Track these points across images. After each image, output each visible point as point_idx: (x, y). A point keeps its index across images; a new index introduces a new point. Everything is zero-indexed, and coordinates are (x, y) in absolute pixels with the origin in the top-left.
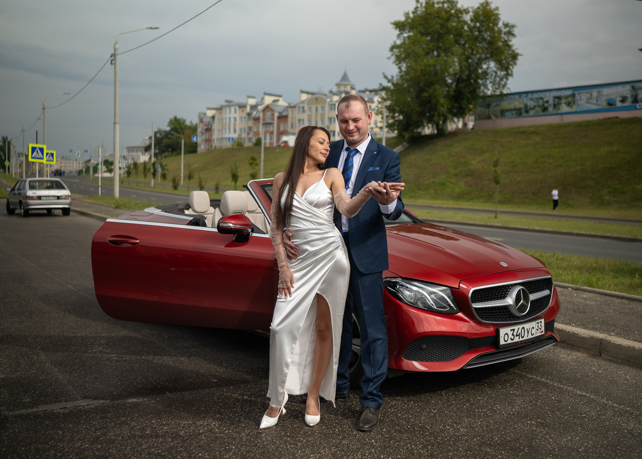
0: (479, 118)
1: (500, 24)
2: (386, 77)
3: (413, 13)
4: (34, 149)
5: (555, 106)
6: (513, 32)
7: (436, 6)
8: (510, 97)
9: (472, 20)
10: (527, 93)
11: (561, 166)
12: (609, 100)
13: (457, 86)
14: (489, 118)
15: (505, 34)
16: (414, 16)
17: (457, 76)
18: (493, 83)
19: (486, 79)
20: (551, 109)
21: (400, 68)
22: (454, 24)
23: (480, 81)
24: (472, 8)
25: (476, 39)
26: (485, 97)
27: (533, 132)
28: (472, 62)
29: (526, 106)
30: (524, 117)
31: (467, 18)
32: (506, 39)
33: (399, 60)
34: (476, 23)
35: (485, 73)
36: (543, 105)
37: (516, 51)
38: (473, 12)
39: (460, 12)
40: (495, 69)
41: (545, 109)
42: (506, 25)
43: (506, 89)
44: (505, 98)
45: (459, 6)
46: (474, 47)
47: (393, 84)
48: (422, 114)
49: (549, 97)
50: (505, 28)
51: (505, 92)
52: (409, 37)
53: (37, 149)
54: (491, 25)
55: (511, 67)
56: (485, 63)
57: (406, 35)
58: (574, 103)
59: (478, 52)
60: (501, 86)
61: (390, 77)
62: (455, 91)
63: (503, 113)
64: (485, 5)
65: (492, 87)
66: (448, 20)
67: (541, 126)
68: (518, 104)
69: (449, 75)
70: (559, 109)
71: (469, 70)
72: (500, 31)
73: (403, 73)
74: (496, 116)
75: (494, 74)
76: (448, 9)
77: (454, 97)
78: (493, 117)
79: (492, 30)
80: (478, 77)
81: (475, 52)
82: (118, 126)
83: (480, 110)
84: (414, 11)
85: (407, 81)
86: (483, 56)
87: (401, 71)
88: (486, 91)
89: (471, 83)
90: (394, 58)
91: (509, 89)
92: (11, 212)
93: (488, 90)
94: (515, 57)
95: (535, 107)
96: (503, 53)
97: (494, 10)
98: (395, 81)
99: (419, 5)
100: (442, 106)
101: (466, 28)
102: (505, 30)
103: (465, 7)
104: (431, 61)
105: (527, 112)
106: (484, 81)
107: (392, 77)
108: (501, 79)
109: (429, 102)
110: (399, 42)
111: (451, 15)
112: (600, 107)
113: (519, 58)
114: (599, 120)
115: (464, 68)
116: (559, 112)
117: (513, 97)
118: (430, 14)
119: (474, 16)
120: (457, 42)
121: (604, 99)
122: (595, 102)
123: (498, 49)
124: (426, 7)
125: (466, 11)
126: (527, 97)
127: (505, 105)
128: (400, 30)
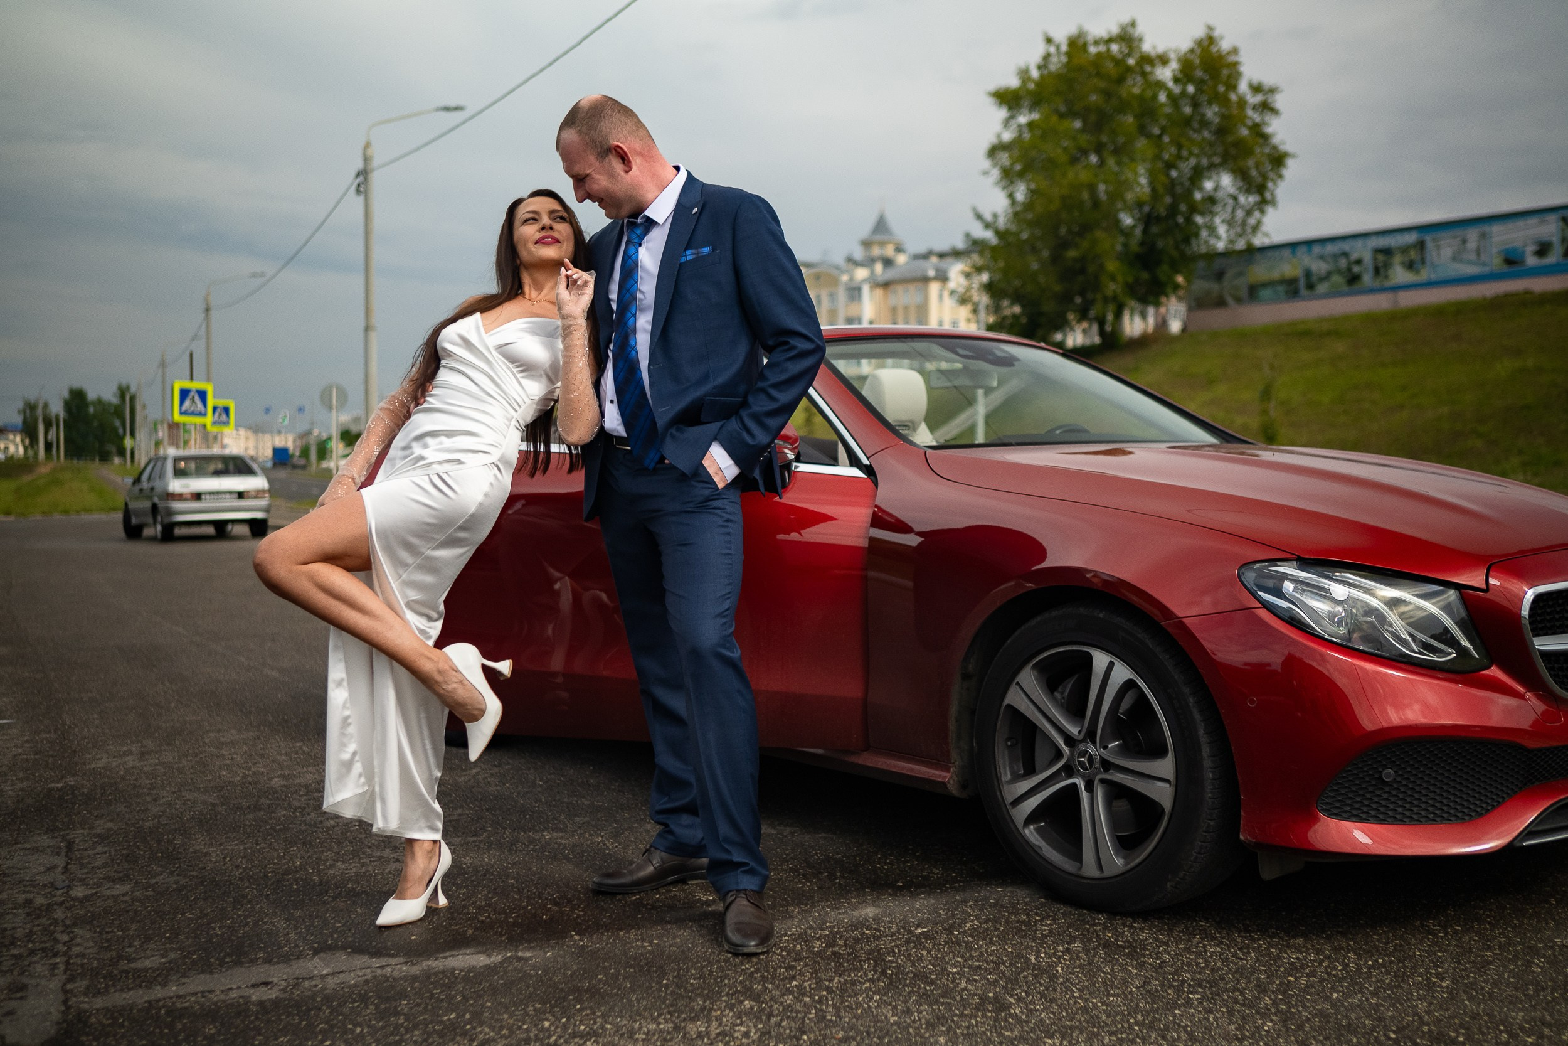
0: (1198, 304)
1: (1243, 87)
2: (979, 217)
3: (1039, 67)
4: (184, 393)
5: (1377, 271)
6: (1272, 105)
7: (1093, 50)
8: (1269, 254)
9: (1176, 80)
10: (1309, 243)
11: (1402, 407)
12: (1507, 251)
13: (1145, 231)
14: (1221, 303)
15: (1254, 108)
16: (1042, 76)
17: (1146, 209)
18: (1230, 223)
19: (1213, 214)
20: (1367, 279)
21: (1011, 196)
22: (1136, 91)
23: (1199, 220)
24: (1175, 51)
25: (1187, 122)
26: (1212, 256)
27: (1329, 333)
28: (1178, 176)
29: (1308, 274)
30: (1304, 299)
31: (1165, 74)
32: (1258, 119)
33: (1008, 176)
34: (1185, 85)
35: (1211, 200)
36: (1349, 270)
37: (1283, 148)
38: (1179, 60)
39: (1147, 60)
40: (1232, 191)
41: (1353, 279)
42: (1257, 89)
43: (1259, 235)
44: (1258, 256)
45: (1147, 47)
46: (1184, 141)
47: (998, 233)
48: (1065, 299)
49: (1364, 251)
50: (1253, 96)
51: (1258, 241)
52: (1031, 125)
53: (192, 394)
54: (1221, 89)
55: (1270, 185)
56: (1209, 178)
57: (1023, 119)
58: (1423, 261)
59: (1191, 154)
60: (1249, 230)
61: (988, 217)
62: (1142, 244)
63: (1254, 292)
64: (1206, 43)
65: (1227, 231)
66: (1121, 80)
67: (1346, 318)
68: (1289, 268)
69: (1128, 209)
70: (1386, 277)
71: (1173, 195)
72: (1242, 103)
73: (1018, 208)
74: (1239, 300)
75: (1231, 202)
76: (1120, 57)
77: (1138, 257)
78: (1231, 301)
79: (1224, 101)
80: (1194, 209)
81: (1185, 153)
82: (373, 336)
83: (1201, 285)
84: (1043, 63)
85: (1031, 224)
86: (1205, 162)
87: (1014, 202)
88: (1213, 241)
89: (1177, 225)
90: (996, 173)
91: (1266, 235)
92: (133, 532)
93: (1218, 238)
94: (1278, 160)
95: (1329, 275)
96: (1249, 152)
97: (1229, 53)
98: (1002, 223)
99: (1052, 50)
100: (1113, 278)
101: (1163, 98)
102: (1253, 99)
103: (1161, 49)
104: (1084, 176)
105: (1311, 286)
106: (1208, 219)
107: (995, 216)
108: (1249, 213)
109: (1083, 271)
110: (1007, 136)
111: (1129, 69)
112: (1486, 270)
113: (1290, 162)
114: (1485, 299)
115: (1161, 190)
116: (1387, 284)
117: (1277, 253)
118: (1080, 69)
119: (1182, 71)
120: (1142, 130)
121: (1494, 250)
122: (1473, 257)
123: (1239, 144)
124: (1068, 54)
125: (1164, 60)
126: (1310, 251)
127: (1260, 272)
128: (1010, 109)
